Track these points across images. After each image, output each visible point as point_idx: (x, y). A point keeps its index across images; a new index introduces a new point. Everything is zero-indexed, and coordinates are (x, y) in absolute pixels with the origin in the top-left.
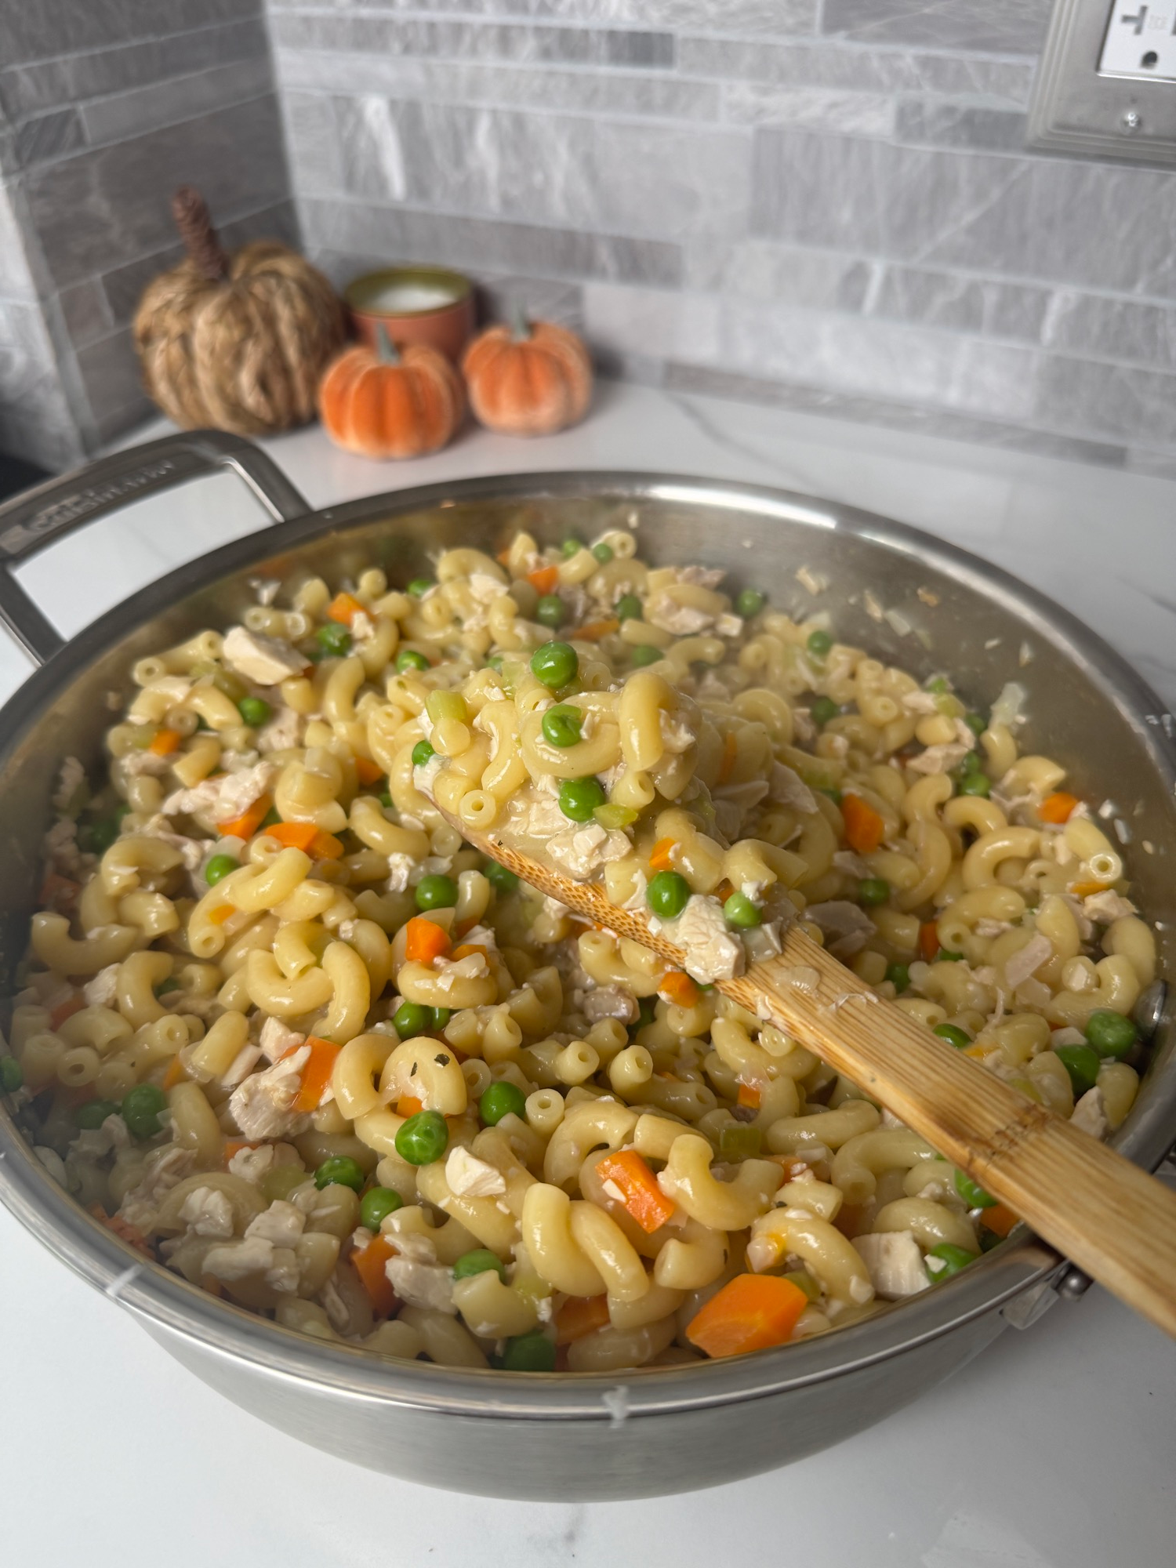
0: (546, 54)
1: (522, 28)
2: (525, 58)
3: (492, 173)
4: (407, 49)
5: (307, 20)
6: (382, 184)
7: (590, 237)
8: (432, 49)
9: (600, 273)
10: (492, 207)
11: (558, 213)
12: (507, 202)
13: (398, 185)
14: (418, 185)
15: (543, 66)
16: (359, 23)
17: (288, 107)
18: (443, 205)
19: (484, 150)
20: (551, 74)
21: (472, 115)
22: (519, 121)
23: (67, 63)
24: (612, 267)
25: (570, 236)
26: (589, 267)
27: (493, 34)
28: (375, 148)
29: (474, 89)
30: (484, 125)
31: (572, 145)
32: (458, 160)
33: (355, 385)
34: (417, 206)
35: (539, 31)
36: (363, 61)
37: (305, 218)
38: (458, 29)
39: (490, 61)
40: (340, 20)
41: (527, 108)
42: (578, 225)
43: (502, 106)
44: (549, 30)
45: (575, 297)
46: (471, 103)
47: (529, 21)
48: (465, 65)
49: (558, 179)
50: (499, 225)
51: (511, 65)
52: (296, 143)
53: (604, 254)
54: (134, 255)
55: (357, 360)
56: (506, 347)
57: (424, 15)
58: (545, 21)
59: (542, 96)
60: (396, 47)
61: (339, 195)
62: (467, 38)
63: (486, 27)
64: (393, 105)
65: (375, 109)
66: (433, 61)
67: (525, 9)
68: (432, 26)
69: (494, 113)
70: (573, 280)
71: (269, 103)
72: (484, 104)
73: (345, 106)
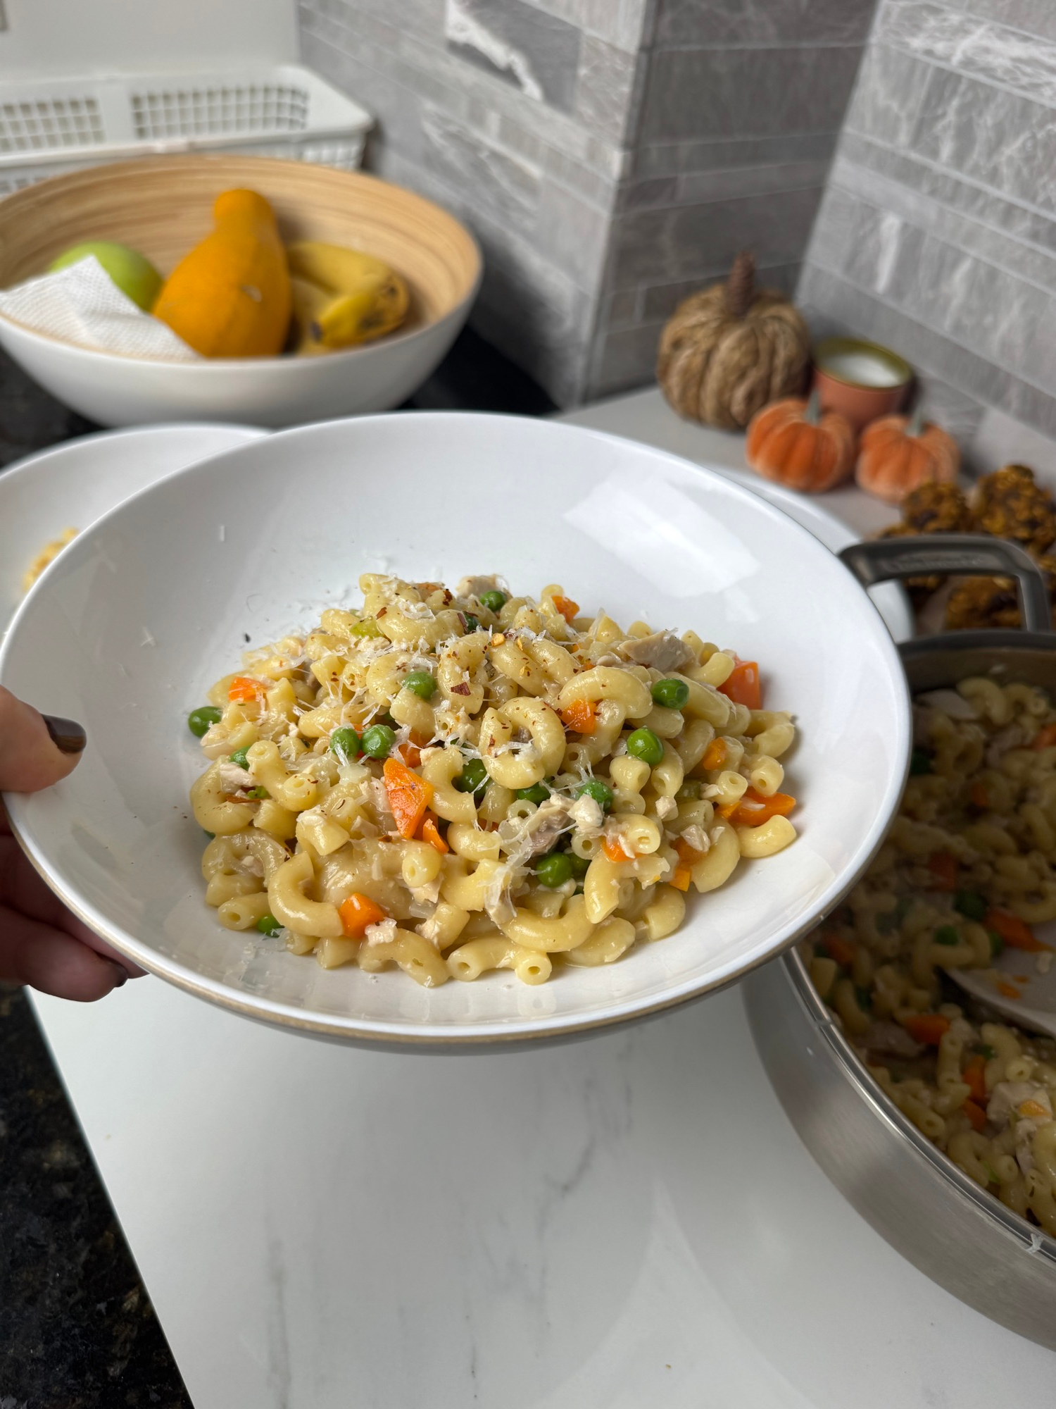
0: (1034, 236)
1: (1025, 211)
2: (1017, 234)
3: (956, 303)
4: (933, 193)
5: (869, 146)
6: (872, 277)
7: (1009, 377)
8: (952, 199)
9: (1006, 407)
10: (945, 326)
11: (991, 351)
12: (958, 327)
13: (883, 281)
14: (897, 288)
15: (1028, 243)
16: (906, 162)
17: (829, 198)
18: (908, 309)
19: (958, 282)
20: (1032, 251)
21: (959, 257)
22: (993, 274)
23: (686, 146)
24: (1015, 404)
25: (994, 370)
26: (999, 398)
27: (1001, 206)
28: (878, 251)
29: (971, 238)
30: (965, 267)
31: (1025, 307)
32: (936, 282)
33: (779, 430)
34: (891, 303)
35: (1037, 218)
36: (897, 189)
37: (806, 277)
38: (977, 193)
39: (991, 225)
40: (893, 155)
41: (1002, 267)
42: (1003, 364)
43: (985, 259)
44: (1045, 220)
45: (978, 414)
46: (963, 248)
47: (1033, 208)
48: (971, 219)
49: (1004, 326)
50: (945, 341)
51: (1005, 233)
52: (823, 224)
53: (1014, 393)
54: (675, 275)
55: (789, 411)
56: (900, 438)
57: (956, 174)
58: (1044, 213)
59: (1018, 264)
60: (926, 188)
61: (837, 272)
62: (980, 203)
63: (999, 200)
64: (905, 226)
65: (891, 224)
66: (948, 208)
67: (1033, 199)
68: (958, 184)
69: (977, 261)
70: (981, 401)
71: (817, 191)
72: (973, 252)
73: (870, 213)
